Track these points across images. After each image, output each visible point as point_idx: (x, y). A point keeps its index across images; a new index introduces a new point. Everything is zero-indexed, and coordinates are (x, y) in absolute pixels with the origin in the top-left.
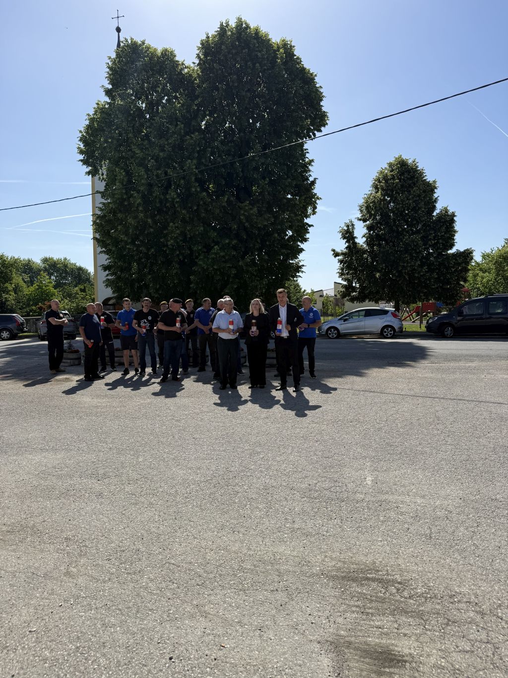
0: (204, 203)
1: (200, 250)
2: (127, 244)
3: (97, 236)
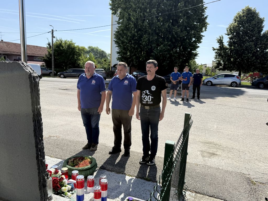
0: (158, 27)
1: (155, 46)
2: (127, 43)
3: (115, 40)
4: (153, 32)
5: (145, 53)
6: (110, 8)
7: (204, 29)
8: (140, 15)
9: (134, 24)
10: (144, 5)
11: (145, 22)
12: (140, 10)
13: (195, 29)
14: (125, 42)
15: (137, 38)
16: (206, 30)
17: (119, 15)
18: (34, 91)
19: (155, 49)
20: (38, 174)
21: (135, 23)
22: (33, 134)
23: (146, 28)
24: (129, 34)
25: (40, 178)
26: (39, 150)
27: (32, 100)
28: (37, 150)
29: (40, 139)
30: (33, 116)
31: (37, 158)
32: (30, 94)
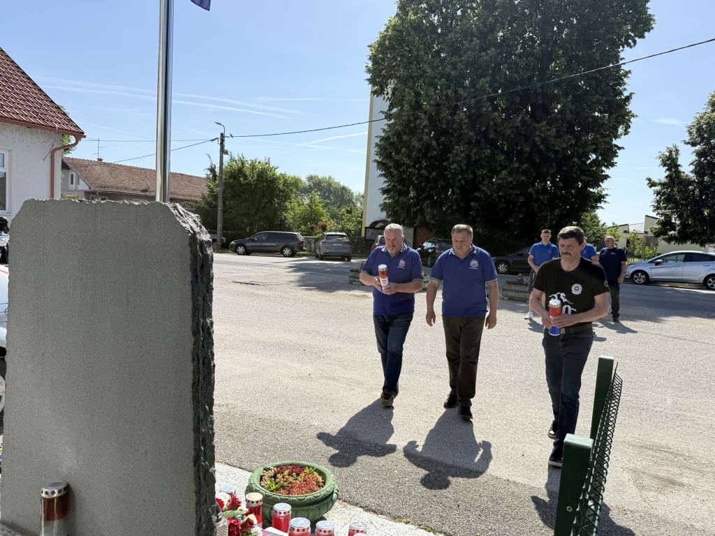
2: (408, 167)
3: (377, 158)
4: (479, 138)
5: (458, 191)
6: (368, 80)
7: (621, 130)
8: (447, 95)
9: (431, 119)
10: (456, 69)
11: (458, 112)
12: (445, 83)
13: (596, 129)
14: (404, 164)
15: (435, 153)
16: (626, 133)
17: (390, 96)
18: (199, 280)
19: (486, 183)
20: (197, 506)
21: (432, 117)
22: (189, 396)
23: (460, 128)
24: (415, 143)
25: (201, 518)
26: (201, 439)
27: (194, 303)
28: (196, 440)
29: (205, 408)
30: (194, 344)
31: (196, 461)
32: (189, 288)
